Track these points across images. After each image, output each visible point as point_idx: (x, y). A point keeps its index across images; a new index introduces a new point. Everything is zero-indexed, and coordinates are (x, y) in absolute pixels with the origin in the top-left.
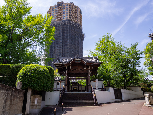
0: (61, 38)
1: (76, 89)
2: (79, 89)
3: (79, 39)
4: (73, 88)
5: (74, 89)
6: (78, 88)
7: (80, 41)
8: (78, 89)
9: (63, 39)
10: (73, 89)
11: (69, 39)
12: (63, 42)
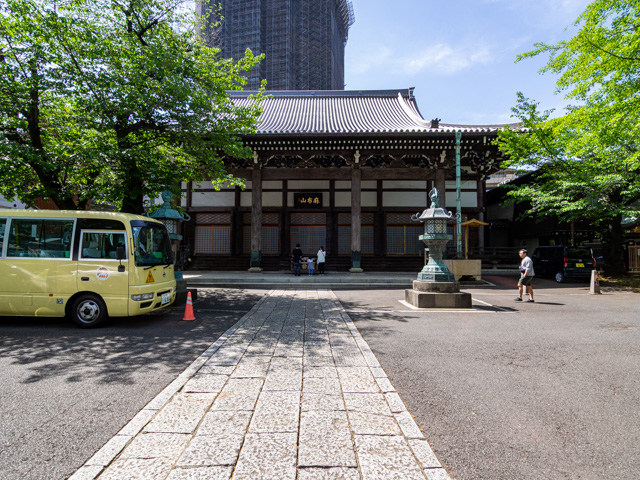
0: (255, 8)
1: (316, 201)
2: (332, 201)
3: (329, 15)
4: (290, 196)
5: (303, 201)
6: (326, 196)
7: (333, 28)
8: (326, 203)
9: (264, 12)
10: (290, 203)
11: (288, 11)
12: (263, 24)
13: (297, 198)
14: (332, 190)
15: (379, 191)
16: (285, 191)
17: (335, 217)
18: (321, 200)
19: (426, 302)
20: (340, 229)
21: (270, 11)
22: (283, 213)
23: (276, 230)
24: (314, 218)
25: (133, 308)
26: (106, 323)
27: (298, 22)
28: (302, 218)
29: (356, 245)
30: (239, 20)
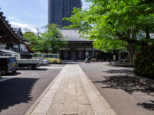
0: (61, 4)
3: (77, 6)
4: (70, 48)
9: (63, 5)
10: (70, 50)
11: (68, 5)
12: (63, 8)
13: (71, 49)
14: (77, 48)
15: (84, 48)
16: (69, 48)
17: (77, 52)
18: (75, 49)
19: (86, 63)
20: (78, 54)
21: (65, 5)
22: (69, 51)
23: (68, 54)
24: (74, 52)
25: (59, 62)
26: (57, 63)
27: (71, 7)
28: (72, 52)
29: (80, 56)
30: (58, 7)
